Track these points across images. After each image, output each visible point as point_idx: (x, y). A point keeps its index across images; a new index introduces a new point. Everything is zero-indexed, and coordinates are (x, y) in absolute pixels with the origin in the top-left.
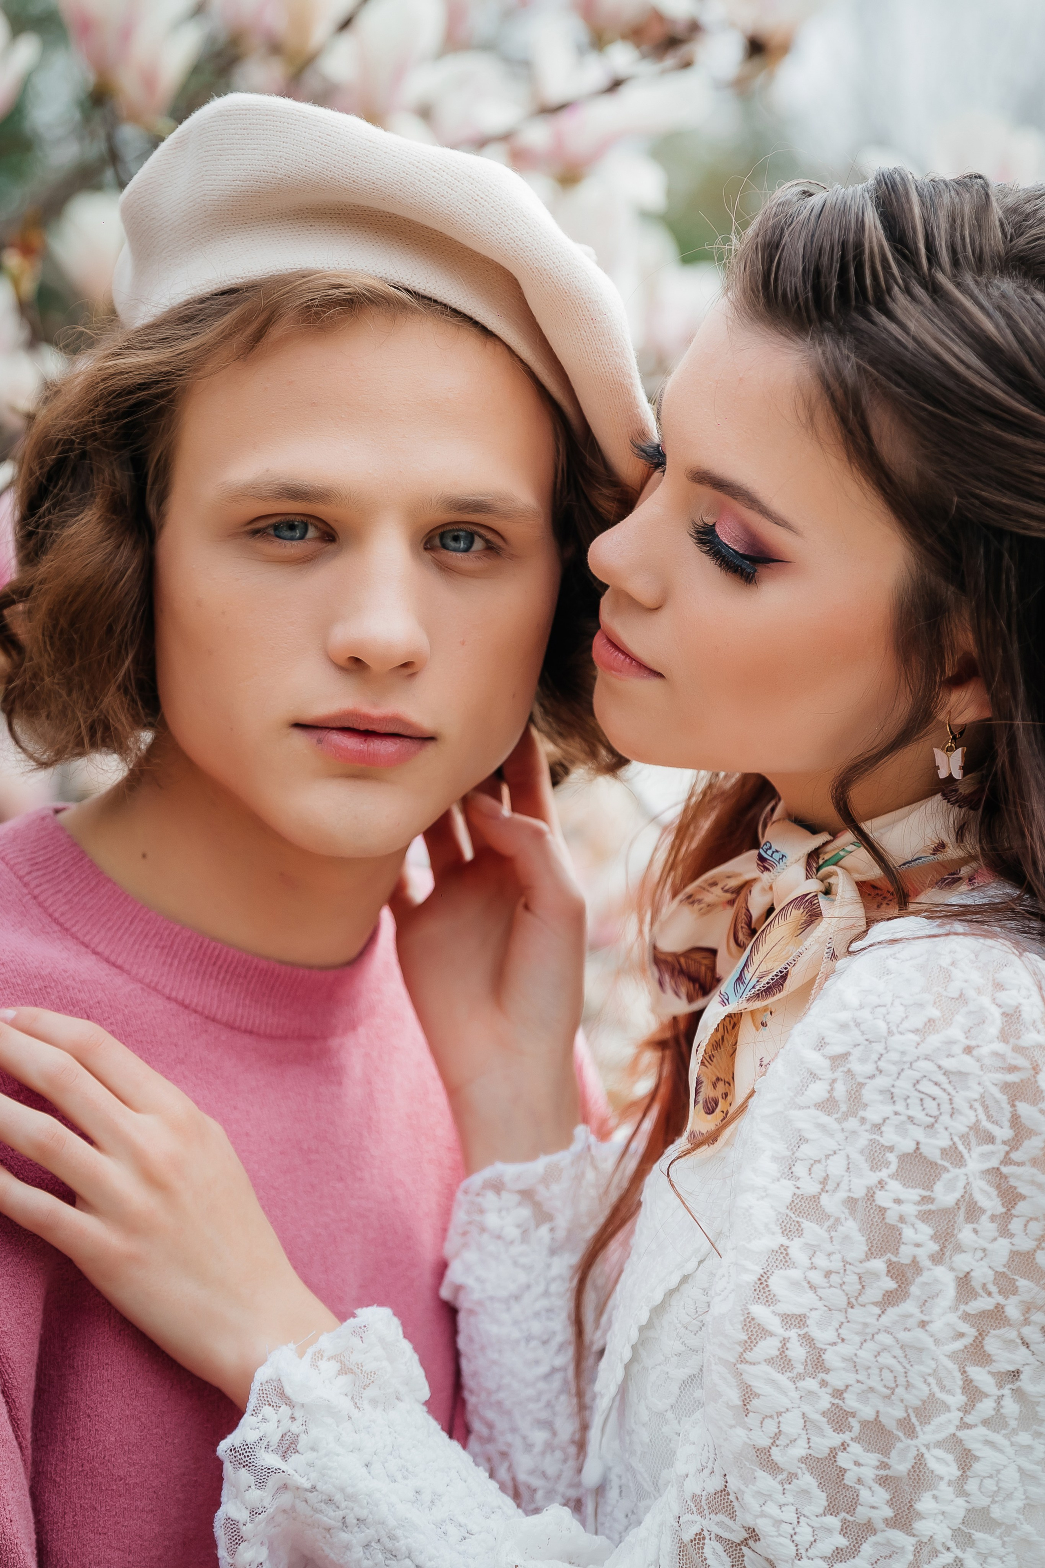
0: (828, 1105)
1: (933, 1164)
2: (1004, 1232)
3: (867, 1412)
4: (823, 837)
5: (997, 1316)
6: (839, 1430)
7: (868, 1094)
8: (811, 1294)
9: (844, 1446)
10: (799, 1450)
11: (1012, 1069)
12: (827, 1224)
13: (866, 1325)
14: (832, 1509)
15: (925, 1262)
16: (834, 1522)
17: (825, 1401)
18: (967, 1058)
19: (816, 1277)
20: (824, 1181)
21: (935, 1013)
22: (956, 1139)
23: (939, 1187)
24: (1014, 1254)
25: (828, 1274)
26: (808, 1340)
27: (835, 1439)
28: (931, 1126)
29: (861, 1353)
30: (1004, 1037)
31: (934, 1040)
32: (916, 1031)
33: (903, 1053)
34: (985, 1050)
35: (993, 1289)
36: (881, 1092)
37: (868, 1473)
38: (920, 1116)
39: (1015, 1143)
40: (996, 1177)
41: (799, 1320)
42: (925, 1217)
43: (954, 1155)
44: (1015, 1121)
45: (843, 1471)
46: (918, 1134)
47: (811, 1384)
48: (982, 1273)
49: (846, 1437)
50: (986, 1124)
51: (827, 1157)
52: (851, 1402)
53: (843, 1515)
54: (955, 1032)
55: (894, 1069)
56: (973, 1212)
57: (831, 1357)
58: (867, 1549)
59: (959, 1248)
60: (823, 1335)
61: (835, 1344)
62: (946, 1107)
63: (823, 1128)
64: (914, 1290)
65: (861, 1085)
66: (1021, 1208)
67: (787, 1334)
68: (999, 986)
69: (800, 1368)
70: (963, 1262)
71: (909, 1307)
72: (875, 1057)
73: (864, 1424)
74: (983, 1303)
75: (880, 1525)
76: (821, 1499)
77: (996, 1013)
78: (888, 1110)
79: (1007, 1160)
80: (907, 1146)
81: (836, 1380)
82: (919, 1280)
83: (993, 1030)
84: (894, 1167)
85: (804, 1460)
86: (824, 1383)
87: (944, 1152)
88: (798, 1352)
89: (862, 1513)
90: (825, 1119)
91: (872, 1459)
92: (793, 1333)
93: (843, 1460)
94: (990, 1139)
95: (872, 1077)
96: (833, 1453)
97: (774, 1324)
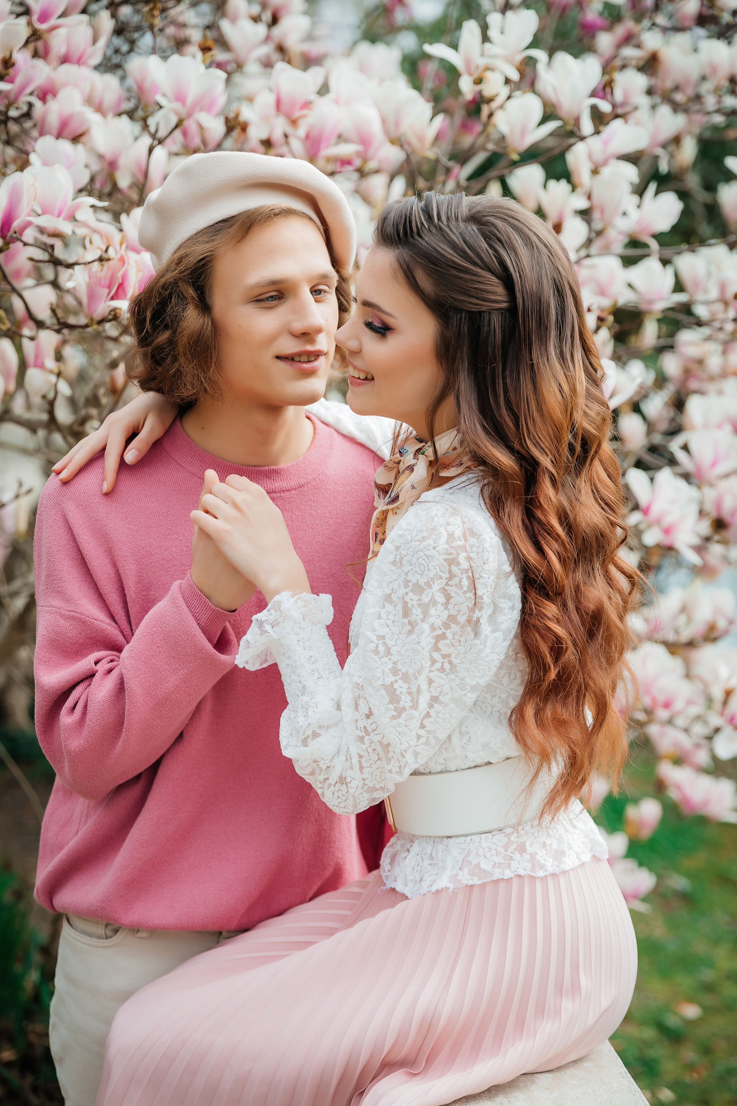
0: (394, 563)
1: (422, 587)
2: (446, 608)
3: (404, 670)
4: (423, 444)
5: (443, 636)
6: (395, 675)
7: (404, 562)
8: (387, 628)
9: (396, 681)
10: (380, 682)
11: (450, 554)
12: (394, 605)
13: (403, 640)
14: (391, 702)
15: (419, 622)
16: (391, 706)
17: (390, 666)
18: (434, 551)
19: (389, 622)
20: (393, 589)
21: (426, 534)
22: (429, 579)
23: (423, 596)
24: (450, 616)
25: (394, 622)
26: (385, 644)
27: (393, 679)
28: (422, 574)
29: (402, 650)
30: (447, 542)
31: (424, 544)
32: (419, 541)
33: (415, 548)
34: (440, 548)
35: (442, 628)
36: (408, 561)
37: (404, 690)
38: (419, 571)
39: (450, 579)
40: (443, 590)
41: (383, 637)
42: (419, 605)
43: (429, 585)
44: (450, 572)
45: (396, 690)
46: (418, 577)
47: (386, 659)
48: (438, 623)
49: (397, 678)
50: (440, 573)
51: (394, 581)
52: (399, 666)
53: (395, 705)
54: (430, 542)
55: (412, 554)
56: (435, 603)
57: (393, 651)
58: (403, 716)
59: (431, 616)
60: (390, 643)
61: (395, 646)
62: (426, 568)
63: (392, 571)
64: (416, 630)
65: (403, 558)
66: (452, 600)
67: (378, 642)
68: (448, 524)
69: (382, 654)
70: (431, 620)
71: (414, 636)
72: (407, 549)
73: (403, 674)
74: (439, 632)
75: (408, 708)
76: (387, 699)
77: (445, 533)
78: (410, 568)
79: (447, 584)
80: (414, 581)
81: (394, 658)
82: (417, 627)
83: (443, 540)
84: (411, 588)
85: (383, 685)
86: (390, 659)
87: (425, 583)
88: (382, 649)
89: (402, 704)
90: (393, 568)
91: (405, 686)
92: (380, 642)
93: (396, 686)
94: (441, 578)
95: (406, 556)
96: (392, 683)
97: (374, 639)
